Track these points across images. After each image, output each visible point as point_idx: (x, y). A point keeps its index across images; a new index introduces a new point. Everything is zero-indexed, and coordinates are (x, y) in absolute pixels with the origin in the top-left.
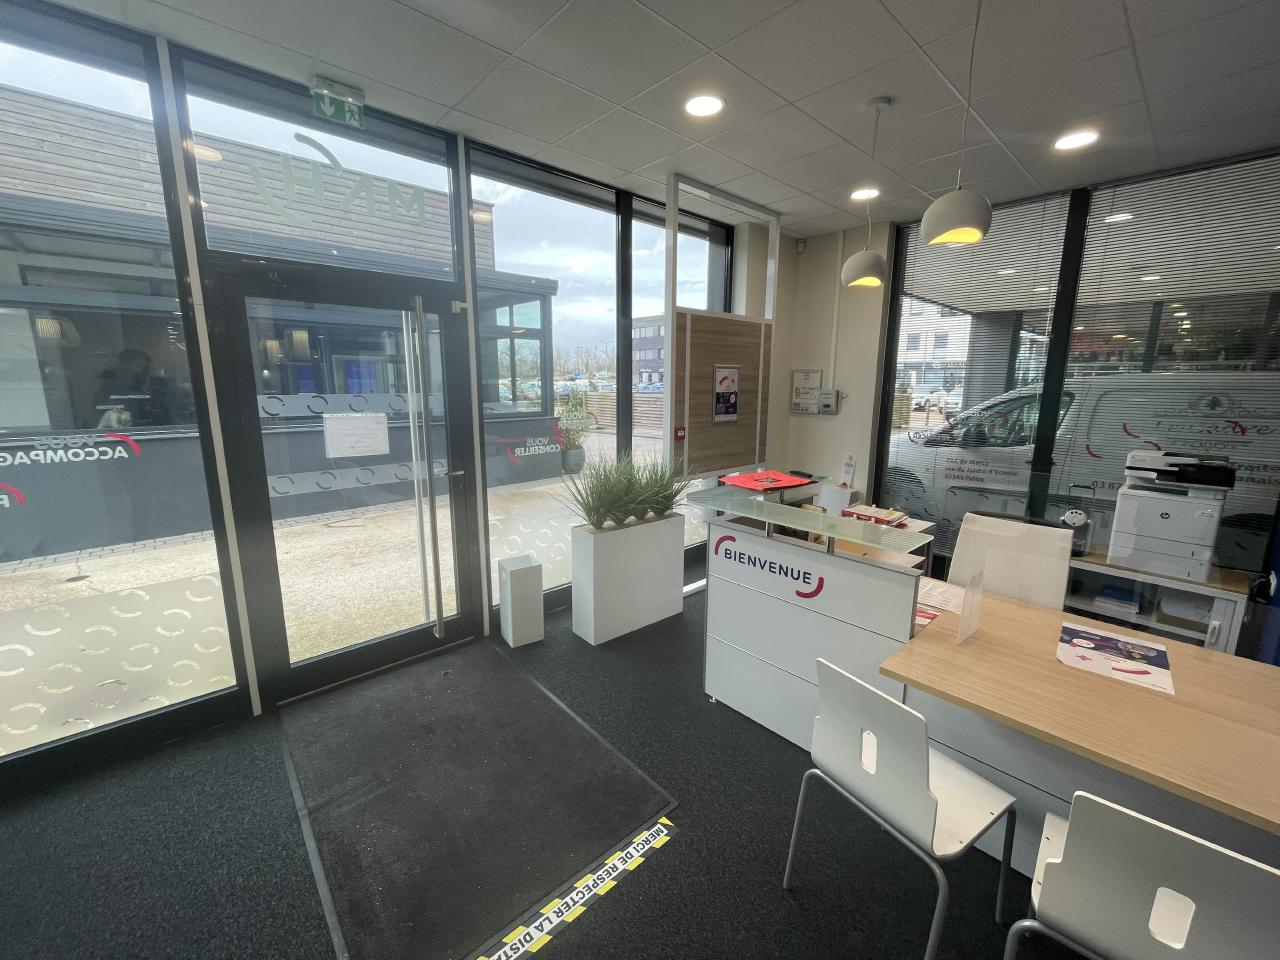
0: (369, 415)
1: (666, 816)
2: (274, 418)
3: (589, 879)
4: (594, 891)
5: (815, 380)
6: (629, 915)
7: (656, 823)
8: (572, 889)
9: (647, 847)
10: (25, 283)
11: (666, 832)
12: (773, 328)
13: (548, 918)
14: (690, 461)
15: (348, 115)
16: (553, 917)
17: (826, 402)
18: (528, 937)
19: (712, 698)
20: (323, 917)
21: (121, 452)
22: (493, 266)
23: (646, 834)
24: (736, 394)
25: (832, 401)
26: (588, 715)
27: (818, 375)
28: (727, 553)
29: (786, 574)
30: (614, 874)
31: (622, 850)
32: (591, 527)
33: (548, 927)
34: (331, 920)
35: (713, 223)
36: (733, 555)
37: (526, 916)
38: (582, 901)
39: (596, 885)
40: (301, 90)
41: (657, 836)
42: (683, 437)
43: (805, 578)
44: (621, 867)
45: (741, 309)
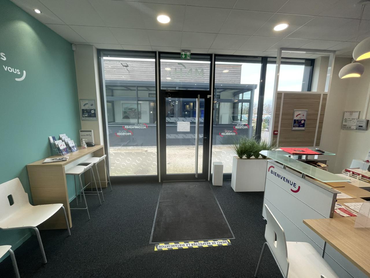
0: (186, 122)
1: (230, 240)
2: (169, 123)
3: (202, 242)
4: (202, 245)
5: (356, 115)
6: (207, 255)
7: (226, 240)
8: (197, 242)
9: (220, 244)
10: (149, 96)
11: (228, 243)
12: (328, 95)
13: (189, 244)
14: (279, 142)
15: (187, 57)
16: (191, 245)
17: (361, 125)
18: (184, 245)
19: (264, 218)
20: (153, 221)
21: (145, 127)
22: (240, 82)
23: (222, 241)
24: (305, 120)
25: (364, 125)
26: (223, 207)
27: (358, 113)
28: (272, 172)
29: (288, 182)
30: (209, 245)
31: (214, 241)
32: (239, 157)
33: (189, 246)
34: (154, 222)
35: (307, 60)
36: (273, 172)
37: (185, 241)
38: (198, 245)
39: (203, 244)
40: (179, 54)
41: (225, 243)
42: (277, 134)
43: (294, 185)
44: (211, 244)
45: (315, 89)
